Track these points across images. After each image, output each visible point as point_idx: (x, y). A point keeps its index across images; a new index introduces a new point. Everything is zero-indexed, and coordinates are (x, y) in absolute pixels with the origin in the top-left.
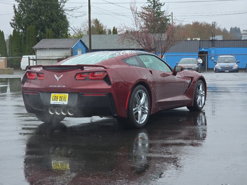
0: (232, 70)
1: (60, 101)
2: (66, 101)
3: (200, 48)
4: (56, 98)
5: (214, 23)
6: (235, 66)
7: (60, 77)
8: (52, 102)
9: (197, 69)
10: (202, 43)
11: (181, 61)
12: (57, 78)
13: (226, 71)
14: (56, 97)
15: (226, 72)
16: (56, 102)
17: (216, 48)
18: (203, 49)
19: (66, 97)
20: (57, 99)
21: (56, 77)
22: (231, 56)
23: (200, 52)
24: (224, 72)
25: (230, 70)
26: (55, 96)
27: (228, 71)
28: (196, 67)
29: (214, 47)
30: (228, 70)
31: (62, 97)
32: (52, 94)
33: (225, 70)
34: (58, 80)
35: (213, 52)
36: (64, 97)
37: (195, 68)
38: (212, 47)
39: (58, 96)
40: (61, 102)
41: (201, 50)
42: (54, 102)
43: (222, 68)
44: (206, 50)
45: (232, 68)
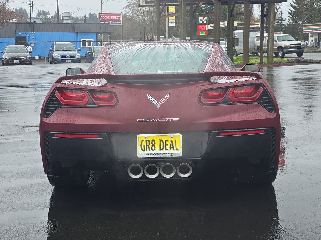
0: (75, 59)
1: (161, 150)
2: (176, 149)
3: (16, 33)
4: (150, 145)
5: (31, 2)
6: (78, 55)
7: (163, 101)
8: (141, 154)
9: (30, 59)
10: (18, 26)
11: (7, 49)
12: (155, 102)
13: (67, 61)
14: (149, 141)
15: (67, 63)
16: (151, 152)
17: (36, 33)
18: (20, 34)
19: (176, 140)
20: (153, 145)
21: (153, 99)
22: (69, 43)
23: (16, 37)
24: (65, 62)
25: (72, 59)
26: (147, 141)
27: (70, 61)
28: (29, 56)
29: (34, 32)
30: (70, 59)
31: (166, 141)
32: (138, 136)
33: (66, 59)
34: (158, 107)
35: (33, 38)
36: (172, 141)
37: (28, 58)
38: (31, 32)
39: (154, 141)
40: (164, 151)
41: (17, 35)
42: (146, 152)
43: (63, 58)
44: (24, 35)
45: (74, 57)
